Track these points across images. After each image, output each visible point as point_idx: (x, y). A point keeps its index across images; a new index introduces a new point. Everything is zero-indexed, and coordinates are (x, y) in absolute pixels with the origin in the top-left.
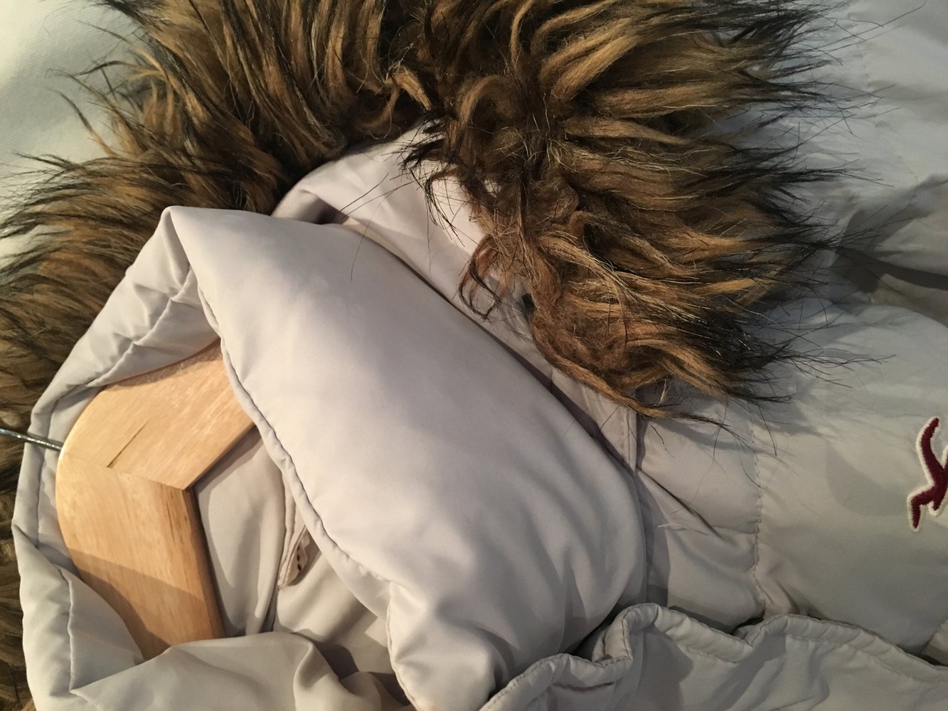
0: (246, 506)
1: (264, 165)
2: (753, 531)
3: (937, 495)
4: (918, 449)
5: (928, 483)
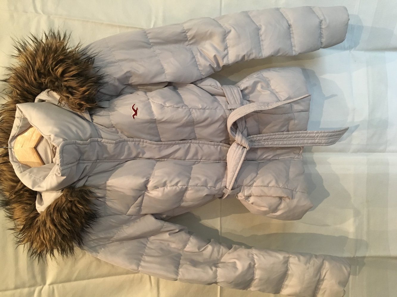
0: (44, 148)
1: (30, 96)
2: (114, 127)
3: (136, 114)
4: (132, 109)
5: (134, 113)
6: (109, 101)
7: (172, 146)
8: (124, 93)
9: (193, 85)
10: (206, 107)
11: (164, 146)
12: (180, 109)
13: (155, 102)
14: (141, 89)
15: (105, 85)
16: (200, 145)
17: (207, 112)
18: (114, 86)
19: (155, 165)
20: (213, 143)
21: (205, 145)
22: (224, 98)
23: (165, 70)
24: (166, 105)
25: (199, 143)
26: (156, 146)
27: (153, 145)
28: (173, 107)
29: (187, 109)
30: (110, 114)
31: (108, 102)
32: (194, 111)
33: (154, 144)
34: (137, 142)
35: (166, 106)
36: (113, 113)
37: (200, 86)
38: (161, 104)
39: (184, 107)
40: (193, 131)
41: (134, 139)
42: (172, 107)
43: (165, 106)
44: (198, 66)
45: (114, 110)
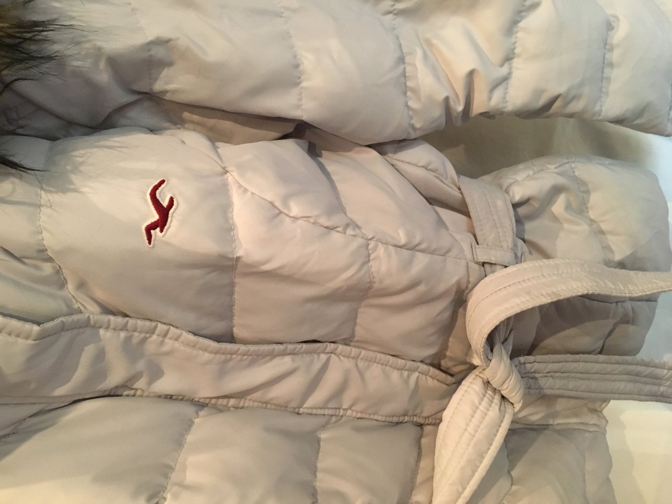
2: (50, 259)
3: (161, 223)
4: (148, 197)
5: (155, 217)
6: (52, 138)
7: (268, 358)
8: (123, 121)
9: (374, 153)
10: (419, 244)
11: (239, 357)
12: (336, 237)
13: (251, 189)
14: (192, 122)
15: (46, 67)
16: (361, 364)
17: (421, 262)
18: (89, 83)
19: (190, 424)
20: (400, 362)
21: (375, 364)
22: (463, 218)
23: (302, 77)
24: (289, 209)
25: (356, 358)
26: (212, 356)
27: (200, 352)
28: (315, 223)
29: (360, 241)
30: (42, 202)
31: (46, 143)
32: (381, 250)
33: (205, 350)
34: (140, 332)
35: (287, 215)
36: (56, 198)
37: (395, 162)
38: (272, 203)
39: (350, 232)
40: (352, 318)
41: (131, 322)
42: (309, 222)
43: (286, 211)
44: (409, 93)
45: (64, 187)
